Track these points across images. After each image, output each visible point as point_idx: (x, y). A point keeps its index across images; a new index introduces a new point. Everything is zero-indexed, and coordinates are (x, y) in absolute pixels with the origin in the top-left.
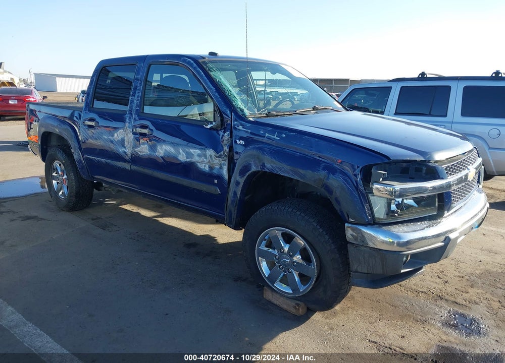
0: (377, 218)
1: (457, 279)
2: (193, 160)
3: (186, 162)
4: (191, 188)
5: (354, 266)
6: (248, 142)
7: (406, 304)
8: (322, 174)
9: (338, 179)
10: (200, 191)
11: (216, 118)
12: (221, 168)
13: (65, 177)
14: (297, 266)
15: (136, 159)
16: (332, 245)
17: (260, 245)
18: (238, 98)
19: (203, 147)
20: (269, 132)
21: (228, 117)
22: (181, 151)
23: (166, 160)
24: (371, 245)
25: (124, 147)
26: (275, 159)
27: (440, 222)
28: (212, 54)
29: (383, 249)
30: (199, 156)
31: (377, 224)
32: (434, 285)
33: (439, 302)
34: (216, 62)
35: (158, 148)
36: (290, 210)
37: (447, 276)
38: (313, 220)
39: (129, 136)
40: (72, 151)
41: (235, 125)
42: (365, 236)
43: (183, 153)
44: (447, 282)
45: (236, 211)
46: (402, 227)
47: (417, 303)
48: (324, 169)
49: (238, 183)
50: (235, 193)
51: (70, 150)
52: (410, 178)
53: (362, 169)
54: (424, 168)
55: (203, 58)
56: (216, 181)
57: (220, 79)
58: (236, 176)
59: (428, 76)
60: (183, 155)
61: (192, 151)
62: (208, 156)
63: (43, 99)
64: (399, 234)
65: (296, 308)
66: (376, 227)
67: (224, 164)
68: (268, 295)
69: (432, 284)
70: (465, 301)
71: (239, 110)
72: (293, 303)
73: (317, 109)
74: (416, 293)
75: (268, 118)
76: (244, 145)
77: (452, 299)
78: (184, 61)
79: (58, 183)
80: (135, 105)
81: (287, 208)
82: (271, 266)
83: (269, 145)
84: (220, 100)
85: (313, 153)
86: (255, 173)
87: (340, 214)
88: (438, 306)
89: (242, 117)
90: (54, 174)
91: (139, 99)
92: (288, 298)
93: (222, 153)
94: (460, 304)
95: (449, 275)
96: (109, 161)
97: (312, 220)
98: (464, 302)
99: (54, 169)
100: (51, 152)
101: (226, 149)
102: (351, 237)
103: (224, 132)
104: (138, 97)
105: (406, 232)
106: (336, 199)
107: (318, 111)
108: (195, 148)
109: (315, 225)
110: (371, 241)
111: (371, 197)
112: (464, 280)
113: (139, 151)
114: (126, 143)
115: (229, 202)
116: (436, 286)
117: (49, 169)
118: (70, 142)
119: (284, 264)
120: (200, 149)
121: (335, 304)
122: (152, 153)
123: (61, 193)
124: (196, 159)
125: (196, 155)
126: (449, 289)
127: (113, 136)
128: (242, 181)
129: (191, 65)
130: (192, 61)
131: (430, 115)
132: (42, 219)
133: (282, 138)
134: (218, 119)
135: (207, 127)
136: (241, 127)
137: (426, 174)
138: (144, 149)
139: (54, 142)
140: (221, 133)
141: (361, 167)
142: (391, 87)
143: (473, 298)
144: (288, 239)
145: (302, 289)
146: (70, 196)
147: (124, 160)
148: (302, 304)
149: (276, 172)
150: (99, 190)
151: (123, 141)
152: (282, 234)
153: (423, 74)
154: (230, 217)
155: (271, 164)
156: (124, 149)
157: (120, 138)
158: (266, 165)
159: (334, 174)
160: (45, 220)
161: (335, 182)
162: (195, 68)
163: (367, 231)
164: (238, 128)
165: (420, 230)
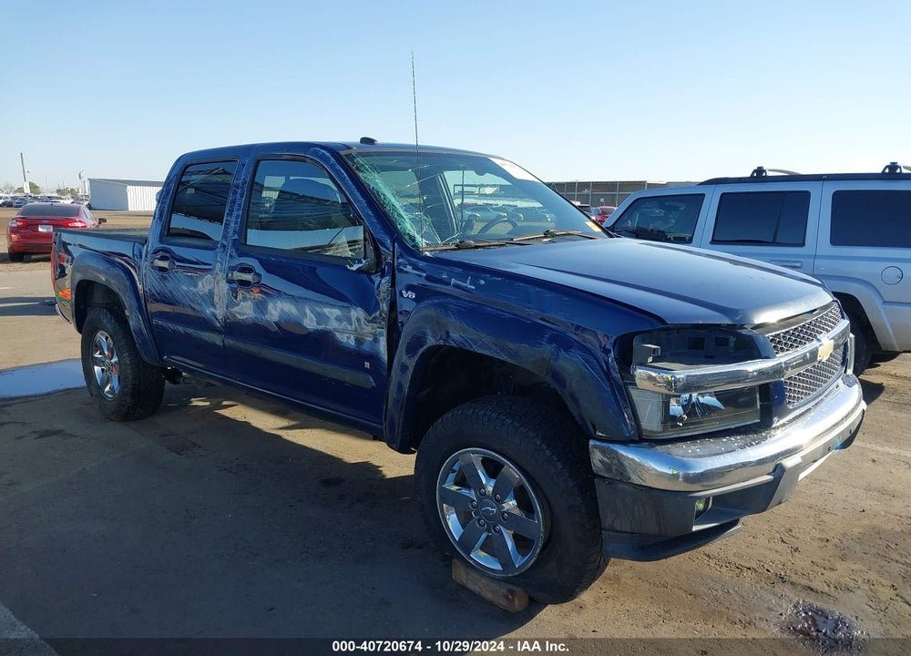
0: (646, 430)
1: (816, 544)
2: (329, 327)
3: (317, 331)
4: (325, 377)
5: (608, 520)
6: (422, 293)
7: (717, 591)
8: (548, 349)
9: (574, 359)
10: (340, 383)
11: (368, 252)
12: (376, 340)
13: (115, 359)
14: (509, 520)
15: (232, 328)
16: (569, 480)
17: (444, 481)
18: (405, 217)
19: (346, 304)
20: (459, 277)
21: (388, 249)
22: (308, 311)
23: (283, 327)
24: (635, 479)
25: (214, 306)
26: (467, 324)
27: (765, 438)
28: (367, 141)
29: (656, 487)
30: (338, 319)
31: (646, 440)
32: (773, 556)
33: (779, 588)
34: (372, 156)
35: (269, 307)
36: (494, 415)
37: (798, 538)
38: (533, 435)
39: (221, 285)
40: (127, 313)
41: (399, 264)
42: (625, 463)
43: (312, 315)
44: (796, 550)
45: (402, 418)
46: (693, 447)
47: (736, 589)
48: (550, 341)
49: (404, 368)
50: (400, 386)
51: (124, 312)
52: (706, 357)
53: (616, 339)
54: (732, 339)
55: (347, 147)
56: (367, 365)
57: (376, 184)
58: (401, 355)
59: (770, 174)
60: (311, 319)
61: (326, 310)
62: (354, 319)
63: (100, 223)
64: (685, 459)
65: (507, 598)
66: (644, 447)
67: (381, 334)
68: (460, 574)
69: (767, 552)
70: (829, 586)
71: (407, 237)
72: (503, 589)
73: (553, 235)
74: (738, 571)
75: (461, 251)
76: (414, 300)
77: (804, 582)
78: (316, 153)
79: (103, 370)
80: (231, 231)
81: (488, 412)
82: (465, 520)
83: (458, 298)
84: (375, 221)
85: (533, 314)
86: (434, 349)
87: (580, 422)
88: (776, 595)
89: (411, 251)
90: (97, 355)
91: (239, 220)
92: (494, 579)
93: (378, 313)
94: (817, 592)
95: (801, 536)
96: (190, 331)
97: (531, 434)
98: (827, 588)
99: (96, 346)
100: (91, 315)
101: (385, 307)
102: (599, 464)
103: (382, 277)
104: (237, 217)
105: (700, 456)
106: (572, 395)
107: (554, 239)
108: (332, 306)
109: (539, 443)
110: (635, 472)
111: (633, 392)
112: (830, 545)
113: (238, 313)
114: (216, 299)
115: (390, 402)
116: (776, 557)
117: (88, 346)
118: (123, 298)
119: (487, 515)
120: (341, 308)
121: (578, 590)
122: (260, 316)
123: (107, 389)
124: (333, 325)
125: (333, 317)
126: (801, 562)
127: (195, 286)
128: (411, 363)
129: (326, 160)
130: (328, 154)
131: (774, 243)
132: (71, 435)
133: (479, 287)
134: (371, 254)
135: (351, 268)
136: (409, 268)
137: (737, 348)
138: (245, 310)
139: (98, 298)
140: (377, 279)
141: (614, 338)
142: (703, 195)
143: (843, 580)
144: (493, 469)
145: (519, 561)
146: (122, 392)
147: (214, 329)
148: (518, 590)
149: (468, 347)
150: (175, 382)
151: (211, 294)
152: (482, 461)
153: (760, 171)
154: (392, 429)
155: (459, 333)
156: (212, 310)
157: (206, 291)
158: (451, 334)
159: (567, 350)
160: (75, 436)
161: (570, 364)
162: (332, 166)
163: (629, 455)
164: (405, 269)
165: (726, 452)
